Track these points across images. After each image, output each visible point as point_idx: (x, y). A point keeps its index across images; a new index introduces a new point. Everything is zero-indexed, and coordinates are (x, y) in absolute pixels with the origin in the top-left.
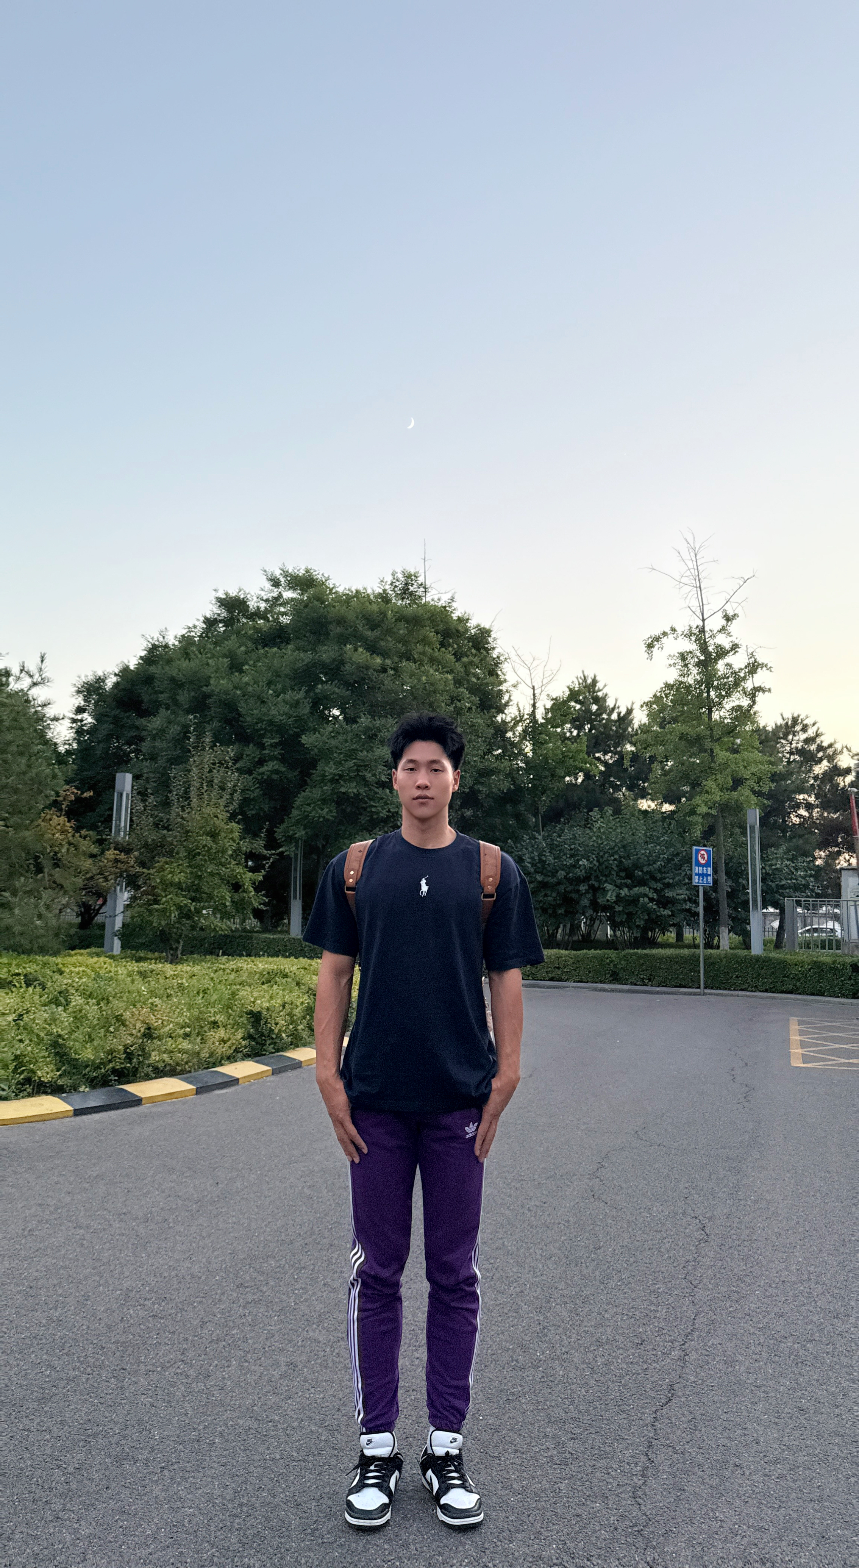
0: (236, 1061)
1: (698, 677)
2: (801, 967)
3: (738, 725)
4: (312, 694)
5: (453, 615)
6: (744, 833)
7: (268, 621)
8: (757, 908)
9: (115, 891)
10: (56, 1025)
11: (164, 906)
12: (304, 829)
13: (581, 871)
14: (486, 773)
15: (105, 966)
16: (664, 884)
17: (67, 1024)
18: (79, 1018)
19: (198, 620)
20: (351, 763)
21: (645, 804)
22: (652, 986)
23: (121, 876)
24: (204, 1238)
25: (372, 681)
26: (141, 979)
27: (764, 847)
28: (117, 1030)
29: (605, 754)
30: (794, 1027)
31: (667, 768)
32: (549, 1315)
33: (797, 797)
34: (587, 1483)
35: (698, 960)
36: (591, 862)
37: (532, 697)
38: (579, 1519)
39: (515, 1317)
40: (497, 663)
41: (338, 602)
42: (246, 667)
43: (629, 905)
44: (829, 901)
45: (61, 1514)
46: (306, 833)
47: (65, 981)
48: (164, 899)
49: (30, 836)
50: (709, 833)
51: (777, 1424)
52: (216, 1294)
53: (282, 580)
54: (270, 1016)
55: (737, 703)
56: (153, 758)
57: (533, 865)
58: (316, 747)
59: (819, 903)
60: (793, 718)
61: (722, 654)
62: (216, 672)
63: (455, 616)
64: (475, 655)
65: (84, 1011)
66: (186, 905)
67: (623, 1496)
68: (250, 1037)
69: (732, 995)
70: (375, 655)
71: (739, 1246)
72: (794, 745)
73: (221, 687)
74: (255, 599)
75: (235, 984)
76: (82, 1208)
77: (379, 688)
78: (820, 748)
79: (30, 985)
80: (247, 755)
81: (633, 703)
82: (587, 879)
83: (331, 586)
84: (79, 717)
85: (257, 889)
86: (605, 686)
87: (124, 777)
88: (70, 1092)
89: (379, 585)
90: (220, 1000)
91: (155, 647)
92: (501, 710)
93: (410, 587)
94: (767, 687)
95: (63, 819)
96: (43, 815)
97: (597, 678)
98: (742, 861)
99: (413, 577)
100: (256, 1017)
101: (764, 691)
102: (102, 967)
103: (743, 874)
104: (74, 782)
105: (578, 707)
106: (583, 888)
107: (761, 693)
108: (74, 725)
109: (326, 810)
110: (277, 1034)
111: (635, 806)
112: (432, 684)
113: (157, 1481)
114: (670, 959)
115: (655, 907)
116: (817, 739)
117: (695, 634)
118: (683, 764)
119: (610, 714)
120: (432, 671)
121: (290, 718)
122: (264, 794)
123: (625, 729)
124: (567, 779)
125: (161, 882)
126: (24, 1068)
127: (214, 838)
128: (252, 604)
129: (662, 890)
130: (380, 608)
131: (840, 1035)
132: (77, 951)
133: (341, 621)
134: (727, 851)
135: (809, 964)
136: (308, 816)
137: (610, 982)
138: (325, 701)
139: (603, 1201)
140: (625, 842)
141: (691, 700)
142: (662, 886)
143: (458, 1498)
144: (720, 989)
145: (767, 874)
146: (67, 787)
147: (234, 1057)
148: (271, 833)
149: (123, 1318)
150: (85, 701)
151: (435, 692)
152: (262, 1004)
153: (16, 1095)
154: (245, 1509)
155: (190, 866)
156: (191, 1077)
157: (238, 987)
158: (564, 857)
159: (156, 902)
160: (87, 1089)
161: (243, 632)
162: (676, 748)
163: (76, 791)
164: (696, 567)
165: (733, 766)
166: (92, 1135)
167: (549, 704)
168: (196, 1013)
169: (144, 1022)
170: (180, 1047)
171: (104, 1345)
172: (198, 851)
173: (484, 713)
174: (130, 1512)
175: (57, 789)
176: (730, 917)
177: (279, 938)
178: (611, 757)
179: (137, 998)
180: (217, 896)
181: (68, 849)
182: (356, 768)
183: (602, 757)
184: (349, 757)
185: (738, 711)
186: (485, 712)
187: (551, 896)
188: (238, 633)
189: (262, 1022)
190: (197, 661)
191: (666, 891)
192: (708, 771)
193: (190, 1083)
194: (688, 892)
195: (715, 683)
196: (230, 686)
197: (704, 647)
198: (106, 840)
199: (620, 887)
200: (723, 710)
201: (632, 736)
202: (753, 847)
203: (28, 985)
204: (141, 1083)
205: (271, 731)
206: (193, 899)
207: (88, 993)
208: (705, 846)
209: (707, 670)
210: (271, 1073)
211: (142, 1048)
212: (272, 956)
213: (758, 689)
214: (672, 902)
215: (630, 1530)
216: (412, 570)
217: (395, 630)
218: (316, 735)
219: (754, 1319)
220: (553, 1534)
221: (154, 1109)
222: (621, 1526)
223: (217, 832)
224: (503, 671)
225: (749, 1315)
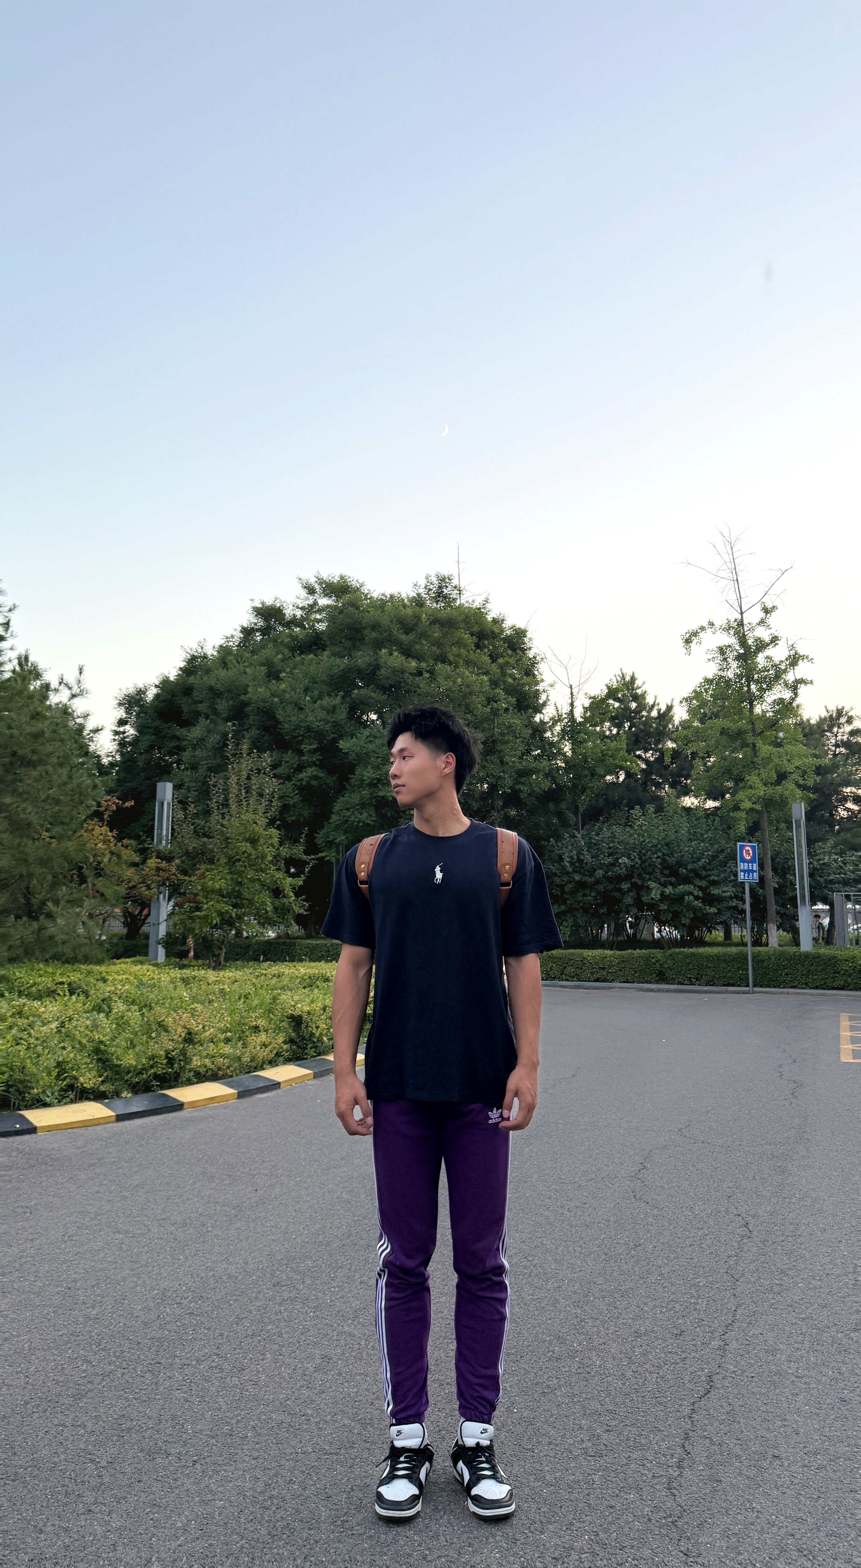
0: (277, 1065)
1: (738, 671)
2: (852, 962)
3: (781, 718)
4: (348, 699)
5: (487, 616)
6: (790, 828)
7: (305, 628)
8: (805, 904)
9: (158, 898)
10: (98, 1032)
11: (206, 913)
12: (344, 834)
13: (621, 869)
14: (525, 773)
15: (148, 973)
16: (709, 881)
17: (108, 1030)
18: (121, 1024)
19: (236, 630)
21: (689, 801)
22: (699, 985)
23: (164, 884)
24: (241, 1241)
25: (407, 684)
26: (183, 986)
27: (810, 842)
28: (159, 1035)
29: (646, 751)
30: (845, 1023)
31: (709, 764)
32: (587, 1308)
33: (844, 790)
34: (622, 1474)
35: (746, 959)
36: (632, 860)
37: (570, 696)
38: (612, 1510)
39: (552, 1311)
40: (533, 663)
41: (373, 607)
42: (283, 675)
43: (674, 903)
45: (93, 1508)
46: (347, 838)
47: (108, 989)
48: (205, 906)
49: (73, 846)
50: (753, 830)
51: (817, 1415)
52: (253, 1292)
53: (317, 587)
54: (311, 1019)
55: (778, 696)
56: (194, 767)
57: (572, 864)
58: (353, 751)
60: (837, 710)
61: (762, 647)
62: (254, 681)
63: (489, 618)
64: (511, 656)
65: (126, 1018)
66: (227, 912)
67: (658, 1487)
68: (292, 1041)
69: (782, 993)
70: (410, 659)
71: (783, 1241)
72: (839, 738)
73: (259, 695)
74: (291, 607)
75: (276, 989)
76: (122, 1215)
77: (415, 692)
79: (74, 993)
80: (287, 762)
81: (673, 700)
82: (628, 877)
83: (366, 592)
84: (121, 729)
85: (297, 895)
86: (644, 683)
87: (165, 786)
88: (112, 1098)
89: (413, 589)
90: (260, 1005)
91: (193, 658)
92: (538, 709)
93: (444, 589)
94: (809, 679)
95: (105, 829)
96: (85, 825)
97: (636, 676)
98: (788, 857)
99: (447, 580)
100: (297, 1021)
101: (806, 683)
102: (145, 975)
103: (790, 869)
104: (116, 792)
105: (617, 705)
106: (625, 886)
107: (802, 686)
108: (117, 737)
109: (365, 815)
110: (318, 1038)
111: (677, 804)
112: (468, 686)
113: (188, 1475)
114: (718, 958)
115: (700, 905)
117: (733, 628)
118: (725, 760)
119: (649, 712)
120: (467, 673)
121: (327, 724)
122: (303, 801)
123: (665, 727)
124: (608, 778)
125: (202, 889)
126: (66, 1075)
127: (254, 845)
128: (289, 612)
129: (707, 887)
130: (414, 612)
132: (123, 960)
133: (375, 627)
134: (772, 846)
136: (347, 821)
137: (657, 982)
138: (362, 706)
139: (644, 1201)
140: (669, 840)
141: (732, 694)
142: (706, 883)
143: (489, 1489)
144: (770, 987)
145: (815, 869)
146: (109, 797)
147: (276, 1061)
148: (310, 839)
149: (159, 1316)
150: (127, 713)
151: (470, 694)
152: (303, 1008)
153: (59, 1102)
154: (275, 1501)
155: (231, 873)
156: (232, 1081)
157: (279, 991)
158: (602, 856)
159: (198, 909)
160: (130, 1095)
161: (280, 640)
162: (718, 743)
163: (117, 801)
164: (732, 561)
165: (776, 760)
166: (133, 1140)
167: (587, 703)
168: (237, 1018)
169: (185, 1027)
170: (221, 1051)
171: (140, 1341)
172: (238, 857)
173: (521, 713)
174: (161, 1505)
175: (99, 799)
176: (778, 913)
178: (652, 755)
179: (179, 1004)
180: (258, 902)
181: (110, 859)
183: (643, 754)
185: (780, 703)
186: (523, 712)
187: (590, 895)
188: (275, 641)
189: (303, 1026)
190: (235, 670)
191: (711, 888)
192: (751, 765)
193: (231, 1087)
194: (734, 889)
195: (756, 677)
196: (268, 694)
197: (743, 641)
198: (148, 849)
199: (664, 885)
200: (765, 704)
201: (673, 732)
202: (799, 841)
203: (72, 993)
204: (181, 1088)
205: (309, 738)
206: (235, 906)
207: (130, 1000)
208: (750, 841)
209: (746, 663)
210: (312, 1076)
211: (183, 1052)
212: (314, 962)
213: (799, 682)
214: (718, 899)
215: (664, 1521)
216: (446, 574)
217: (430, 633)
218: (354, 739)
219: (796, 1310)
220: (585, 1525)
221: (196, 1114)
222: (655, 1517)
223: (256, 838)
224: (540, 670)
225: (791, 1306)
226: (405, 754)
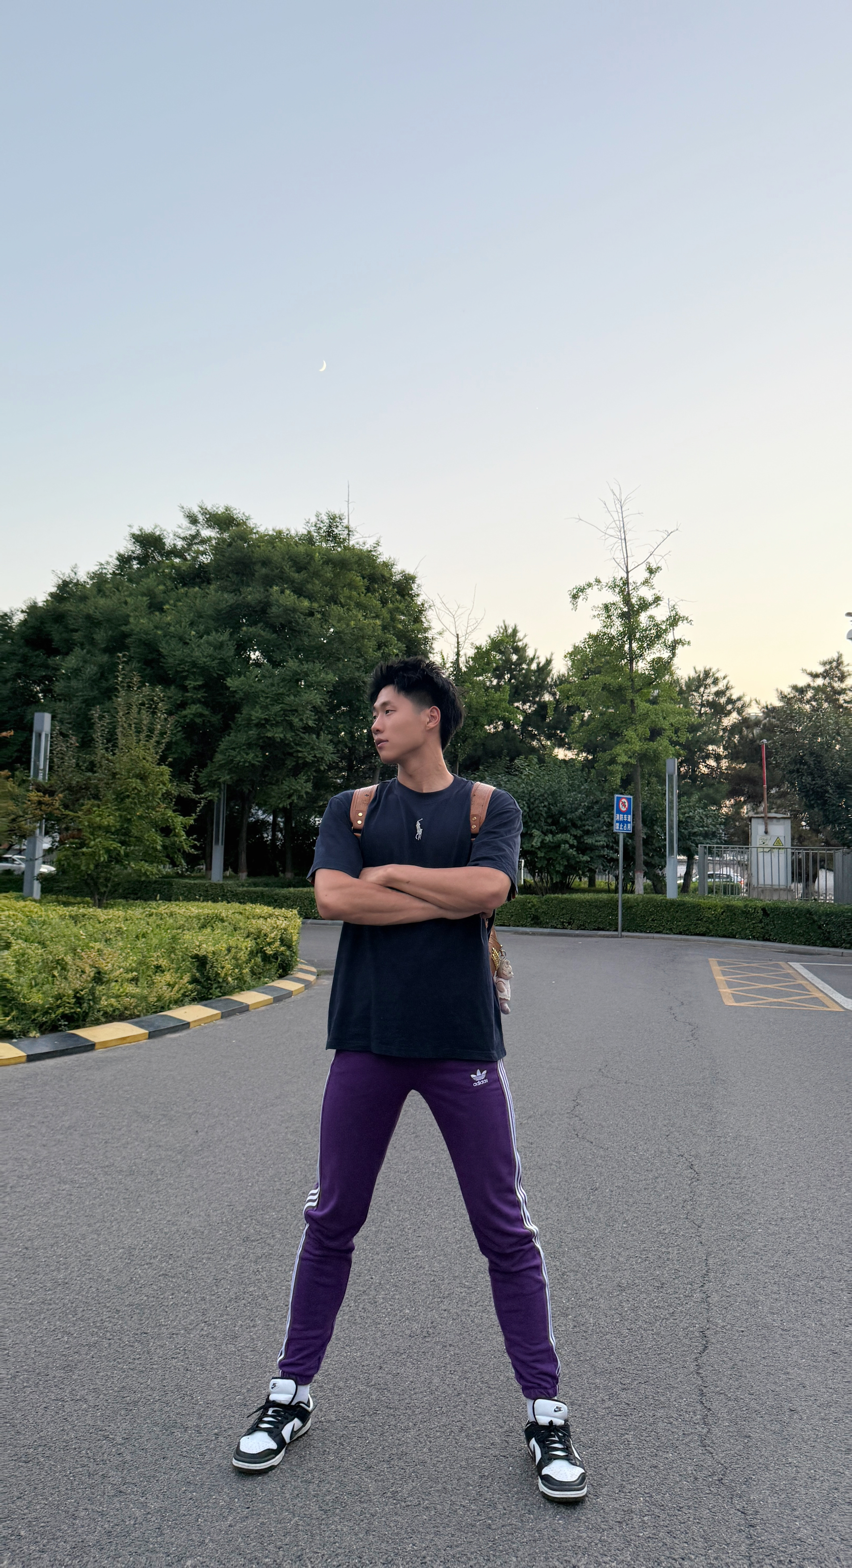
0: (183, 1005)
1: (621, 629)
2: (715, 910)
3: (657, 677)
4: (236, 636)
5: (378, 560)
6: (662, 782)
7: (186, 559)
8: (671, 856)
9: (34, 834)
11: (93, 850)
12: (229, 774)
15: (34, 910)
16: (584, 831)
17: (11, 968)
18: (22, 962)
19: (111, 556)
20: (277, 708)
21: (561, 753)
22: (571, 929)
23: (45, 818)
24: (196, 1190)
25: (298, 624)
26: (74, 923)
27: (680, 796)
28: (62, 973)
29: (524, 703)
30: (716, 968)
31: (587, 717)
32: (564, 1259)
33: (706, 748)
34: (653, 1433)
35: (616, 905)
37: (456, 645)
40: (421, 610)
41: (261, 542)
42: (166, 607)
43: (550, 851)
44: (733, 848)
46: (231, 778)
48: (92, 843)
50: (626, 783)
52: (223, 1249)
53: (201, 518)
54: (216, 959)
55: (658, 655)
56: (69, 698)
58: (241, 690)
59: (723, 850)
60: (705, 671)
61: (644, 606)
62: (136, 611)
63: (380, 560)
64: (401, 602)
65: (26, 956)
66: (115, 849)
67: (692, 1445)
68: (196, 981)
69: (648, 938)
70: (302, 598)
71: (730, 1183)
72: (705, 698)
73: (140, 626)
74: (171, 536)
75: (174, 929)
76: (62, 1162)
77: (306, 632)
78: (730, 701)
81: (552, 654)
83: (252, 526)
85: (189, 834)
86: (525, 636)
87: (43, 717)
88: (20, 1037)
89: (303, 527)
90: (161, 944)
91: (65, 583)
93: (334, 529)
94: (687, 640)
97: (518, 628)
98: (657, 809)
99: (338, 520)
100: (201, 961)
101: (683, 644)
102: (31, 911)
105: (499, 656)
107: (680, 646)
109: (251, 755)
110: (223, 978)
111: (554, 756)
112: (361, 629)
114: (590, 903)
115: (575, 853)
116: (727, 692)
117: (618, 586)
118: (601, 715)
119: (529, 665)
120: (359, 616)
121: (213, 660)
122: (185, 738)
123: (544, 680)
124: (488, 727)
125: (89, 825)
127: (144, 780)
128: (169, 541)
129: (582, 836)
130: (306, 550)
131: (761, 975)
133: (265, 563)
134: (643, 799)
135: (721, 908)
136: (232, 761)
137: (532, 926)
138: (246, 644)
139: (588, 1141)
140: (553, 790)
141: (613, 650)
142: (581, 833)
143: (560, 1470)
144: (637, 932)
145: (681, 822)
147: (182, 1001)
149: (132, 1278)
151: (363, 637)
152: (207, 948)
155: (119, 809)
156: (141, 1021)
157: (178, 931)
159: (83, 845)
160: (37, 1035)
161: (160, 571)
162: (597, 698)
164: (621, 519)
165: (653, 717)
166: (51, 1081)
167: (472, 653)
168: (140, 957)
169: (93, 966)
170: (127, 991)
171: (118, 1308)
172: (127, 793)
176: (644, 863)
177: (200, 884)
178: (530, 707)
179: (76, 942)
180: (148, 840)
182: (282, 712)
183: (520, 706)
184: (276, 701)
185: (658, 662)
188: (154, 571)
189: (208, 966)
190: (114, 599)
191: (586, 837)
192: (628, 721)
193: (142, 1027)
194: (606, 839)
195: (638, 636)
196: (151, 625)
197: (627, 601)
198: (25, 781)
199: (546, 833)
200: (644, 662)
201: (551, 686)
202: (670, 795)
204: (91, 1028)
205: (194, 673)
206: (123, 843)
208: (623, 794)
209: (630, 621)
210: (220, 1016)
211: (92, 992)
213: (676, 643)
214: (590, 848)
215: (710, 1480)
216: (337, 513)
217: (322, 573)
218: (242, 678)
219: (764, 1258)
220: (636, 1486)
221: (110, 1054)
222: (699, 1475)
223: (147, 774)
224: (427, 618)
225: (757, 1253)
226: (388, 708)
